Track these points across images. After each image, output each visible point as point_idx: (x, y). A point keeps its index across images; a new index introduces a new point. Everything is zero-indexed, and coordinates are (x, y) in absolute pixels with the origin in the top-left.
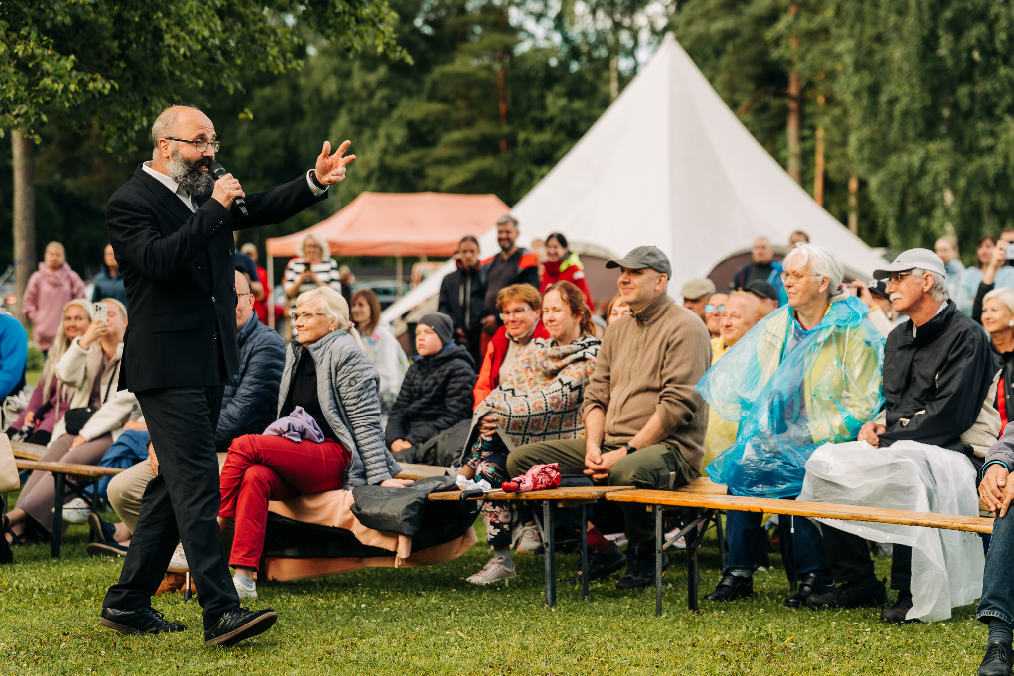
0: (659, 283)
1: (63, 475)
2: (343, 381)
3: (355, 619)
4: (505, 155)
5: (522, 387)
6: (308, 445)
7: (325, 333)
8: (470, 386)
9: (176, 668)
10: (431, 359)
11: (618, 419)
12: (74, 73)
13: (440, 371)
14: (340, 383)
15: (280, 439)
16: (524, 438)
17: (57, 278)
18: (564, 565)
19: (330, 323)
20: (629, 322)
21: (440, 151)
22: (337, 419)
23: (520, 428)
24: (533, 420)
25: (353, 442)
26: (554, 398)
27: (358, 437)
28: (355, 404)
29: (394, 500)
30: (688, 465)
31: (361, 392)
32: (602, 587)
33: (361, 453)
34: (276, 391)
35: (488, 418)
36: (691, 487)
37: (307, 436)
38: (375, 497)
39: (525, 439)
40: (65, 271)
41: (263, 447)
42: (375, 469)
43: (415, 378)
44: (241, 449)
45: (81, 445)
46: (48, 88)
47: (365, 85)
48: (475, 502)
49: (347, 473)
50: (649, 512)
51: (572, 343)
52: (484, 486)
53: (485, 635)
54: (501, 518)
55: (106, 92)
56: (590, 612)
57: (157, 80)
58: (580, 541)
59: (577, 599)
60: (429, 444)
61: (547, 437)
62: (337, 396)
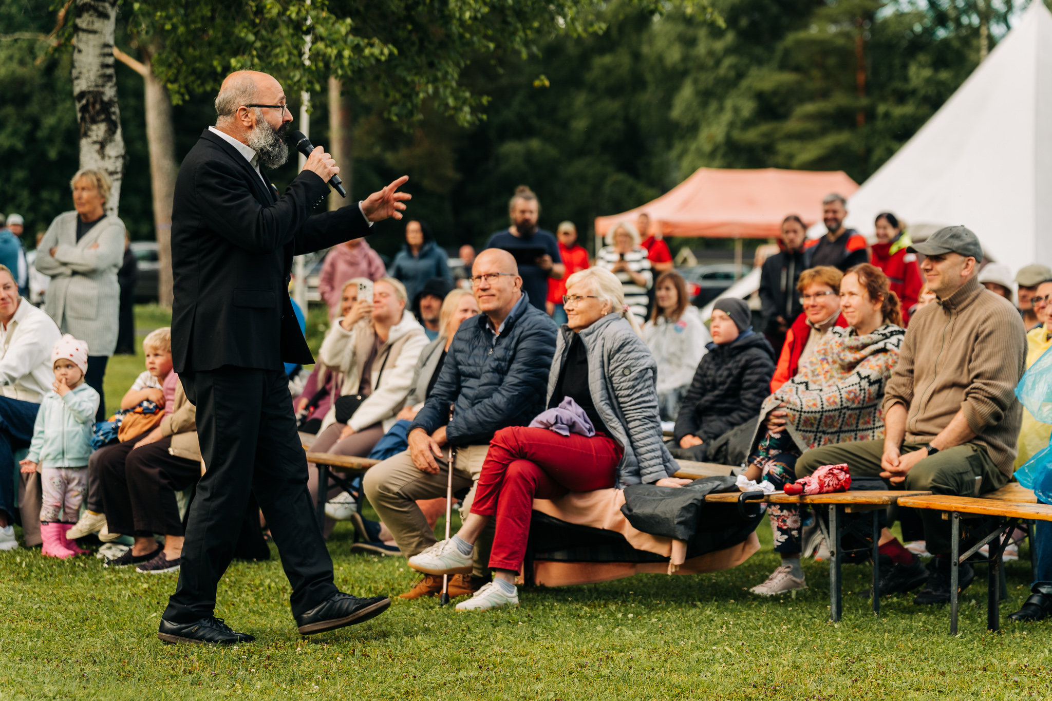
0: (966, 267)
1: (327, 466)
2: (617, 370)
3: (617, 630)
4: (864, 129)
5: (817, 381)
6: (577, 439)
7: (597, 317)
8: (768, 378)
9: (412, 678)
10: (726, 348)
11: (920, 416)
12: (351, 37)
13: (735, 362)
14: (613, 373)
15: (546, 432)
16: (816, 435)
17: (353, 256)
18: (860, 576)
19: (602, 306)
20: (936, 310)
21: (793, 125)
22: (609, 411)
23: (812, 425)
24: (826, 416)
25: (626, 437)
26: (850, 392)
27: (632, 431)
28: (629, 395)
29: (668, 501)
30: (996, 470)
31: (636, 383)
32: (898, 602)
33: (634, 449)
34: (546, 379)
35: (777, 413)
36: (1000, 494)
37: (576, 429)
38: (648, 498)
39: (818, 437)
40: (363, 249)
41: (527, 440)
42: (650, 466)
43: (708, 368)
44: (504, 442)
45: (349, 435)
46: (321, 53)
47: (711, 53)
48: (758, 505)
49: (619, 470)
50: (944, 520)
51: (872, 333)
52: (767, 487)
53: (756, 651)
54: (789, 523)
55: (383, 58)
56: (878, 629)
57: (445, 43)
58: (871, 550)
59: (866, 615)
60: (720, 441)
61: (842, 435)
62: (609, 386)
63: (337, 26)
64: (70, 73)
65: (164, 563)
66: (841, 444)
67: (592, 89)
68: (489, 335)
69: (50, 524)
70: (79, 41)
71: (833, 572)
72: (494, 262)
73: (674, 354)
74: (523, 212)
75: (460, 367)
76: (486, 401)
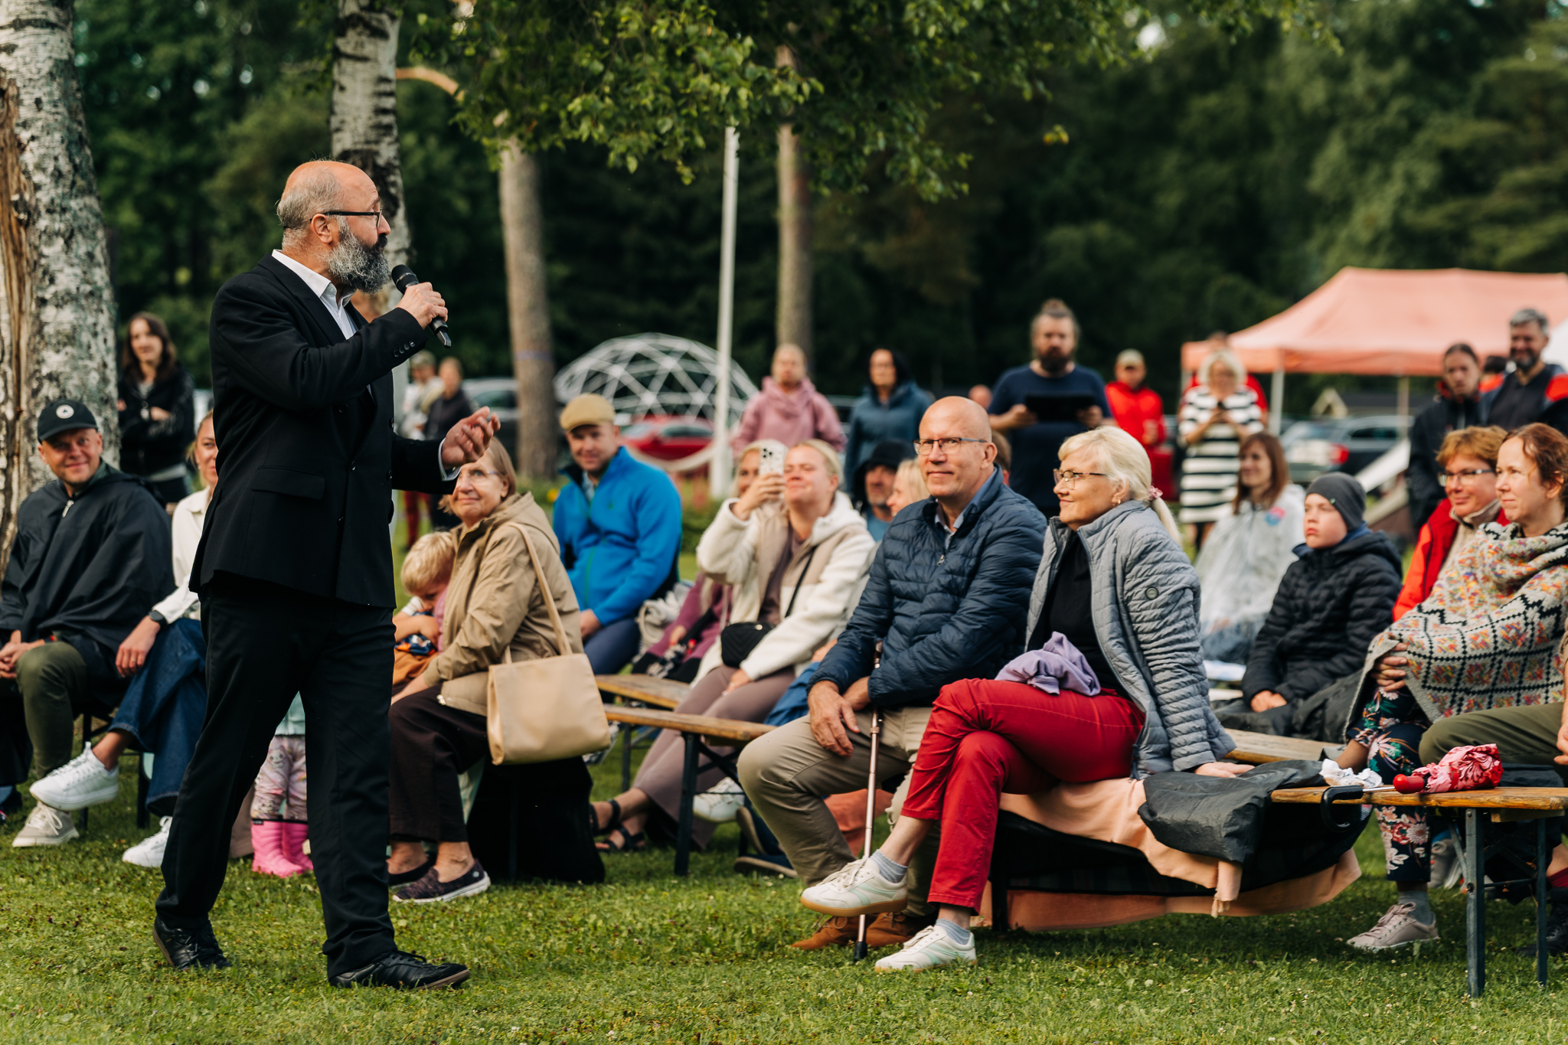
1: (697, 736)
2: (1136, 590)
3: (1121, 1007)
5: (1459, 608)
6: (1071, 699)
7: (1105, 506)
8: (1390, 602)
10: (1326, 554)
12: (751, 67)
13: (1340, 576)
14: (1130, 594)
15: (1023, 688)
16: (1454, 696)
17: (790, 403)
18: (1526, 920)
19: (1114, 489)
21: (1497, 201)
22: (1124, 656)
23: (1448, 679)
24: (1471, 666)
25: (1149, 696)
26: (1510, 627)
27: (1159, 688)
28: (1154, 631)
29: (1212, 799)
31: (1166, 610)
33: (1162, 715)
34: (1025, 604)
35: (1391, 660)
37: (1070, 684)
38: (1182, 794)
39: (1457, 699)
40: (806, 391)
41: (992, 701)
42: (1186, 743)
43: (1297, 586)
44: (954, 703)
45: (742, 685)
46: (705, 92)
47: (1372, 91)
48: (1358, 807)
49: (1138, 749)
51: (1546, 534)
52: (1370, 779)
54: (1411, 835)
55: (801, 99)
56: (1540, 1011)
57: (904, 74)
58: (1534, 882)
59: (1525, 985)
60: (1314, 701)
61: (1496, 696)
62: (1124, 615)
63: (730, 49)
64: (328, 122)
65: (435, 887)
66: (1495, 711)
67: (1189, 146)
68: (940, 532)
69: (266, 824)
70: (342, 73)
71: (1472, 917)
72: (955, 420)
73: (1264, 559)
74: (1049, 335)
75: (893, 582)
76: (931, 637)
